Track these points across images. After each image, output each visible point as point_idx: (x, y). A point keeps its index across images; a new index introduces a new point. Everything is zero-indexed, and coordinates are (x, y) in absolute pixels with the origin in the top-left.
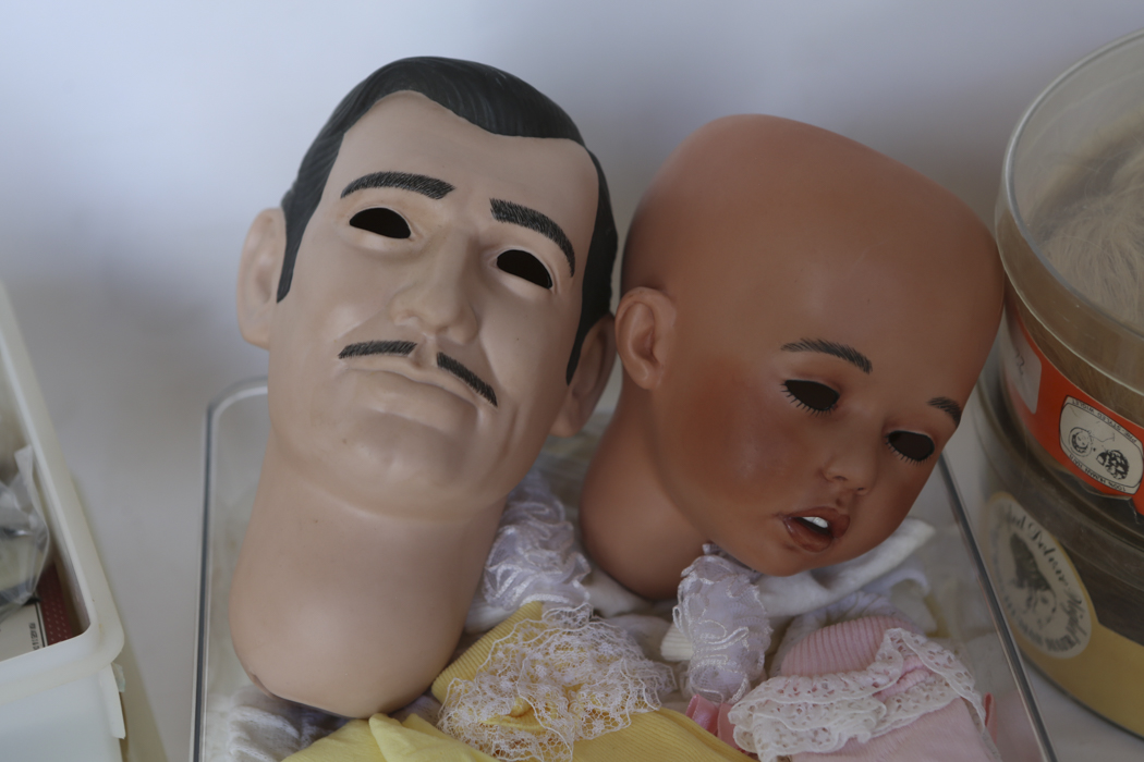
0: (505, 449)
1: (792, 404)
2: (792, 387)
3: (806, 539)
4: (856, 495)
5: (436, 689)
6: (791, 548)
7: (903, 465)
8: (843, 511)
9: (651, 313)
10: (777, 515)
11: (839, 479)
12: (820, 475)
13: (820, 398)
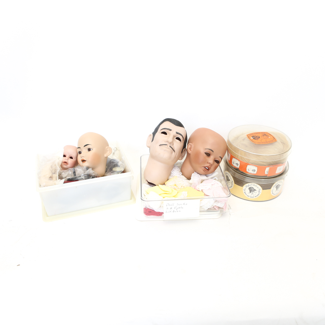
0: (175, 157)
1: (205, 155)
2: (205, 153)
3: (206, 170)
4: (211, 165)
5: (165, 184)
6: (204, 171)
7: (216, 164)
8: (210, 167)
9: (191, 146)
10: (203, 167)
11: (210, 163)
12: (208, 163)
13: (208, 155)
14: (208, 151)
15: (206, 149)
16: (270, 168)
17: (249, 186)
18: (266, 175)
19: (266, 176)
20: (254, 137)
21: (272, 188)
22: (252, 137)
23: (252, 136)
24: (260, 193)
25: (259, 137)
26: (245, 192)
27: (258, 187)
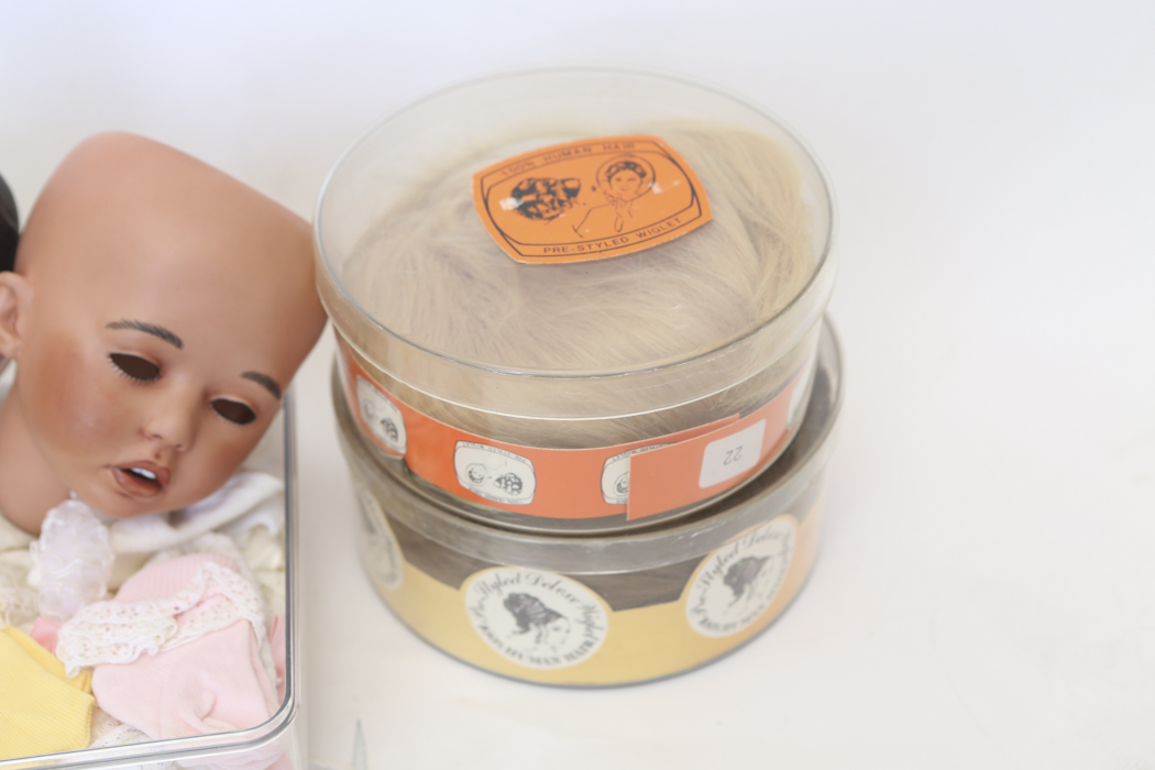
1: (116, 372)
2: (118, 359)
4: (176, 451)
6: (124, 495)
8: (162, 463)
9: (13, 293)
10: (108, 466)
11: (157, 436)
12: (141, 433)
13: (142, 370)
14: (134, 343)
15: (114, 326)
16: (634, 461)
17: (508, 590)
18: (621, 511)
19: (620, 518)
20: (532, 189)
21: (693, 591)
22: (517, 193)
23: (513, 183)
24: (597, 633)
25: (572, 193)
26: (485, 628)
27: (568, 597)
